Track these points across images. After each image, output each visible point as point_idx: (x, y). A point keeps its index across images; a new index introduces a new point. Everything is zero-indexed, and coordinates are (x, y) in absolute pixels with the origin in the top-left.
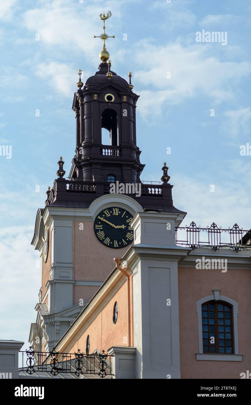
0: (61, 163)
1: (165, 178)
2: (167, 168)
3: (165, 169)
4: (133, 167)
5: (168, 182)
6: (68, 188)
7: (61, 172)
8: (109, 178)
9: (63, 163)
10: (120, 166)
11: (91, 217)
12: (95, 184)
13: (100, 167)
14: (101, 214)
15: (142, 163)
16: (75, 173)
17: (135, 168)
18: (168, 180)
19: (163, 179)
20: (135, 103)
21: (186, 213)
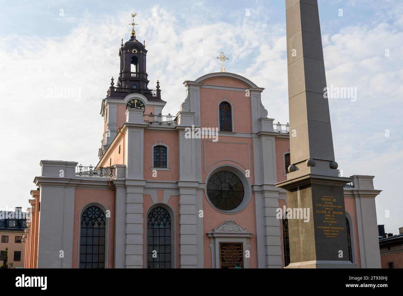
0: (112, 80)
1: (158, 87)
2: (159, 83)
3: (158, 83)
4: (144, 82)
5: (159, 89)
6: (115, 91)
7: (112, 84)
8: (134, 86)
9: (113, 79)
10: (139, 81)
11: (125, 103)
12: (127, 89)
13: (130, 81)
14: (130, 102)
15: (148, 80)
16: (119, 84)
17: (145, 82)
18: (159, 87)
19: (157, 87)
20: (146, 54)
21: (166, 102)
